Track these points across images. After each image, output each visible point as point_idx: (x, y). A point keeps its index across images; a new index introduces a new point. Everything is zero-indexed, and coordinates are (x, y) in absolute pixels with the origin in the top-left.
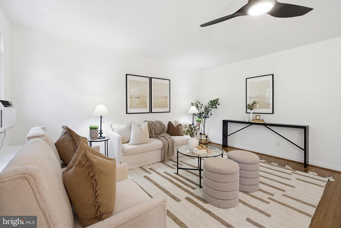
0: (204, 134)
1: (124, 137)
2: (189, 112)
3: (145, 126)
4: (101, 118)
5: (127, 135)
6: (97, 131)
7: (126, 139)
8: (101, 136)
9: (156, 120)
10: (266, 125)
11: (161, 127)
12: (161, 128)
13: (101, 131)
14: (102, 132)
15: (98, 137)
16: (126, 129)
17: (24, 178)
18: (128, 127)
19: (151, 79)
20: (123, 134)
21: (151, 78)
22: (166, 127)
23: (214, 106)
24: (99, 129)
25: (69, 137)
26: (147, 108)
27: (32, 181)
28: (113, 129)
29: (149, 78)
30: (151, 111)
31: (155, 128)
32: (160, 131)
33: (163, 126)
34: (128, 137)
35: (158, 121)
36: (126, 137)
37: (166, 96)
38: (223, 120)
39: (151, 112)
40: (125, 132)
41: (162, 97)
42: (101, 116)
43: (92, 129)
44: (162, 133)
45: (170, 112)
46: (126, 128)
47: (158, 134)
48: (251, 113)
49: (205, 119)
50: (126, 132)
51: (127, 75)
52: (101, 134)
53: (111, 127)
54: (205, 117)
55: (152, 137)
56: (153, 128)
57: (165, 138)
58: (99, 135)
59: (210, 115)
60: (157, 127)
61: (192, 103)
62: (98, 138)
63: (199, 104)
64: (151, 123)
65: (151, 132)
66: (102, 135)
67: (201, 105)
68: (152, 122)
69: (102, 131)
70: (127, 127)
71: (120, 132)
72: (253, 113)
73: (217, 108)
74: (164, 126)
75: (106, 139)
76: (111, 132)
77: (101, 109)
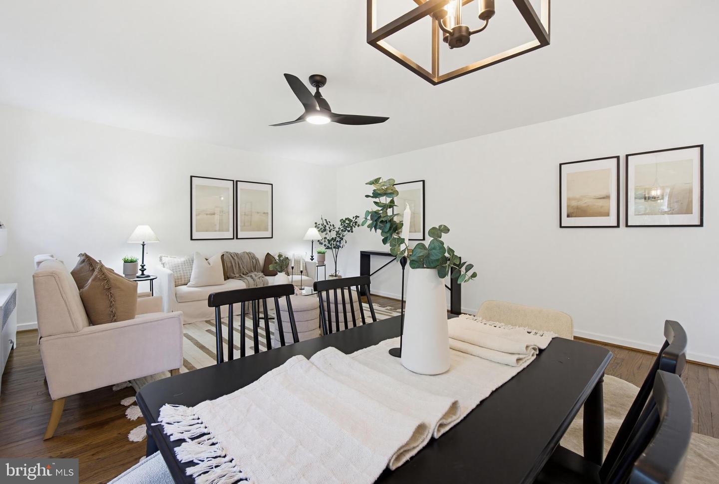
0: (336, 275)
1: (181, 276)
2: (305, 238)
3: (216, 260)
4: (143, 245)
5: (187, 273)
6: (136, 266)
7: (185, 278)
8: (143, 274)
9: (243, 251)
11: (250, 262)
12: (250, 264)
13: (143, 266)
14: (145, 267)
15: (137, 275)
16: (184, 263)
17: (52, 276)
18: (189, 261)
19: (236, 183)
20: (179, 271)
21: (237, 181)
22: (262, 262)
23: (349, 229)
24: (140, 263)
25: (88, 267)
26: (229, 231)
27: (57, 278)
28: (163, 264)
29: (232, 182)
30: (236, 236)
31: (240, 263)
32: (249, 269)
33: (254, 261)
34: (187, 275)
35: (247, 253)
36: (184, 276)
37: (265, 212)
38: (361, 252)
39: (237, 238)
40: (183, 268)
41: (258, 213)
42: (144, 242)
43: (127, 262)
44: (252, 272)
45: (272, 238)
46: (184, 261)
47: (245, 273)
49: (337, 250)
50: (185, 268)
51: (191, 177)
52: (143, 271)
53: (161, 260)
54: (337, 247)
55: (233, 278)
56: (237, 263)
57: (252, 278)
58: (140, 273)
59: (345, 243)
60: (245, 261)
61: (316, 223)
62: (138, 277)
63: (327, 224)
64: (233, 255)
65: (233, 270)
66: (145, 272)
67: (331, 226)
68: (237, 255)
69: (145, 265)
70: (187, 261)
71: (175, 268)
73: (352, 232)
74: (257, 260)
75: (151, 278)
76: (160, 266)
77: (143, 231)
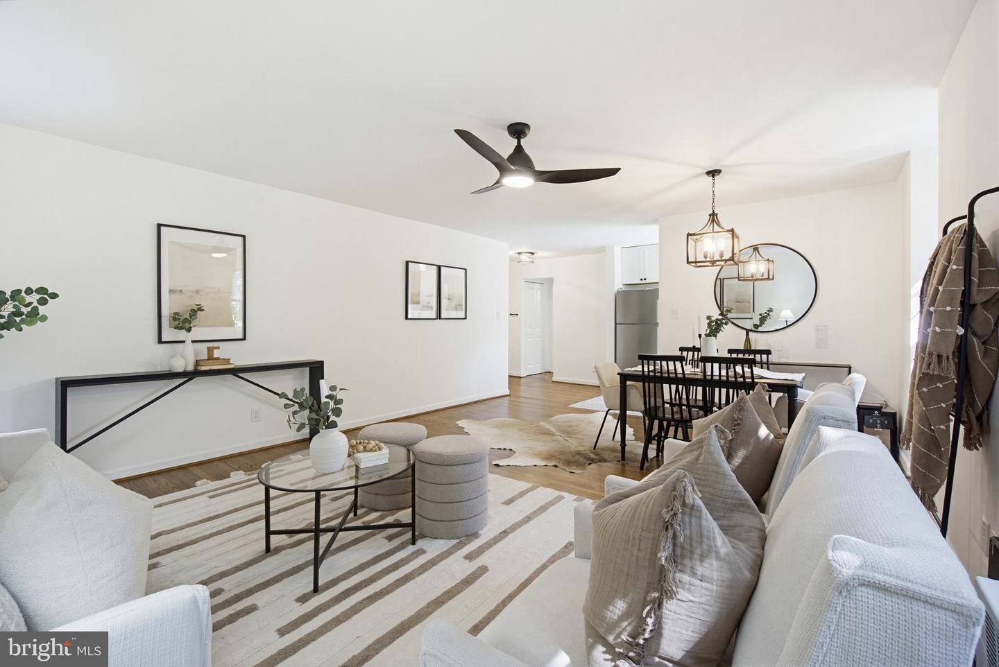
10: (235, 372)
48: (189, 342)
72: (193, 342)
